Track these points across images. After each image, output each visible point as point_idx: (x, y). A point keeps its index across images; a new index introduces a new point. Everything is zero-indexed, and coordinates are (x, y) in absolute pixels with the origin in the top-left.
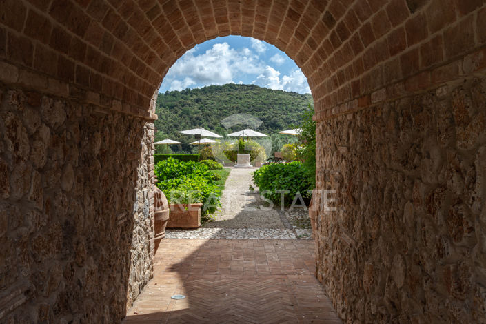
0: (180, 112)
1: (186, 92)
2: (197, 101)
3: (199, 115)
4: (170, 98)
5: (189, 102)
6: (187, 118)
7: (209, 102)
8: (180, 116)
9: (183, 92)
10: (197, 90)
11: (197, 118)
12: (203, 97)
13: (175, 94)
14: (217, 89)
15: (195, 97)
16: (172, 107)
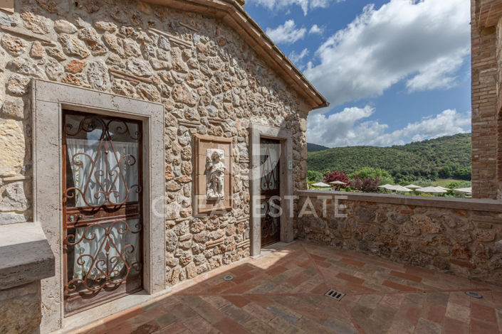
0: (420, 153)
1: (426, 142)
2: (433, 146)
3: (434, 154)
4: (414, 146)
5: (427, 147)
6: (425, 157)
7: (442, 146)
8: (420, 156)
9: (423, 142)
10: (433, 139)
11: (433, 157)
12: (438, 143)
13: (417, 143)
14: (448, 138)
15: (431, 144)
16: (415, 151)
